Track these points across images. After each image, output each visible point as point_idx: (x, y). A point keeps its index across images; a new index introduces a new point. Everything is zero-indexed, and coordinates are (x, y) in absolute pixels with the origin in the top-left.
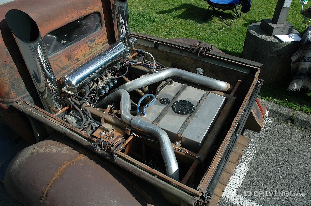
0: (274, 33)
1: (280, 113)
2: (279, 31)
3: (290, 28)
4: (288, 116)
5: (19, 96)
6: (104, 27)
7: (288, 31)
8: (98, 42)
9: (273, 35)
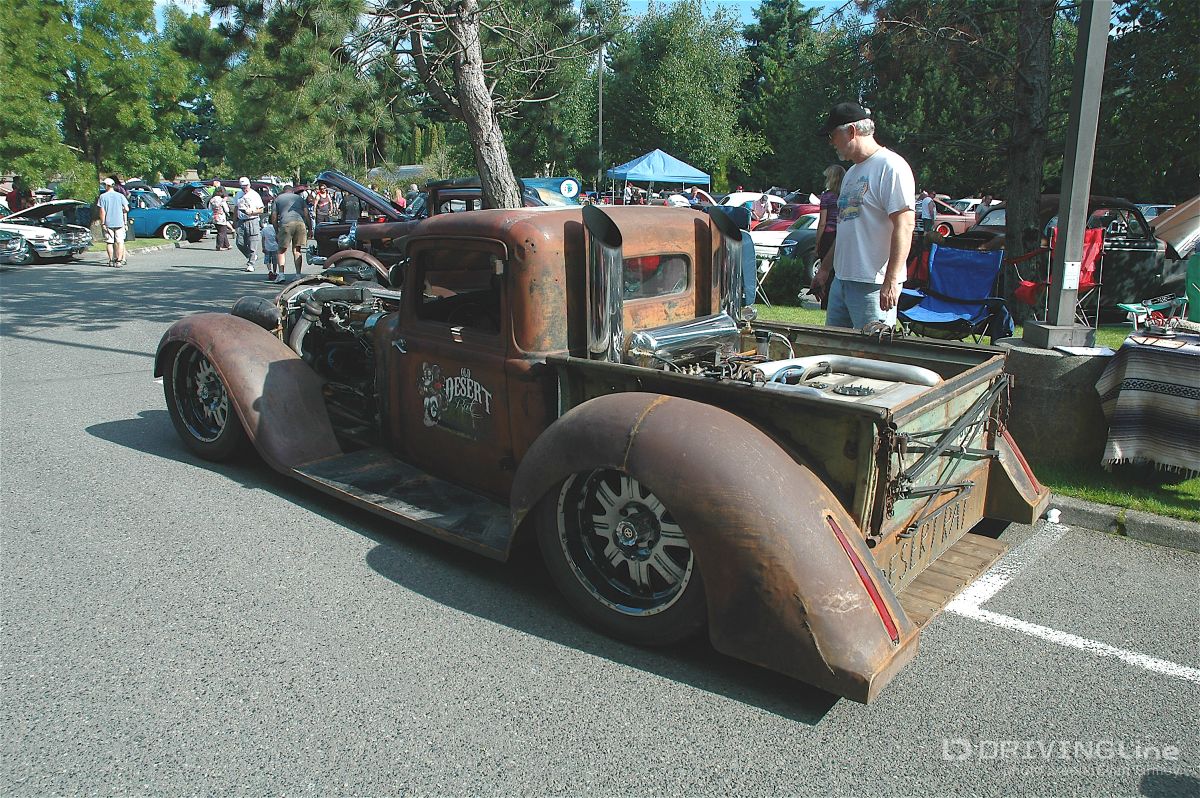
0: (1052, 342)
1: (1089, 514)
2: (1063, 338)
3: (1088, 334)
4: (1109, 517)
5: (555, 349)
6: (693, 289)
7: (1085, 340)
8: (680, 312)
9: (1050, 346)
